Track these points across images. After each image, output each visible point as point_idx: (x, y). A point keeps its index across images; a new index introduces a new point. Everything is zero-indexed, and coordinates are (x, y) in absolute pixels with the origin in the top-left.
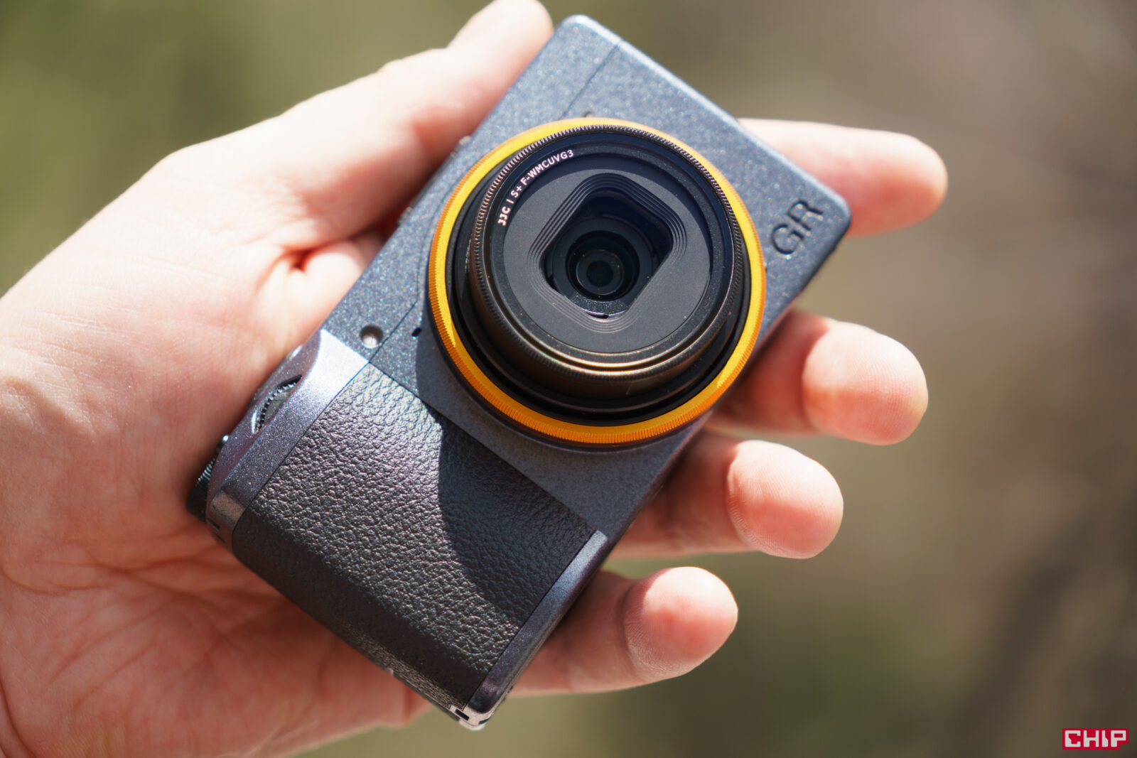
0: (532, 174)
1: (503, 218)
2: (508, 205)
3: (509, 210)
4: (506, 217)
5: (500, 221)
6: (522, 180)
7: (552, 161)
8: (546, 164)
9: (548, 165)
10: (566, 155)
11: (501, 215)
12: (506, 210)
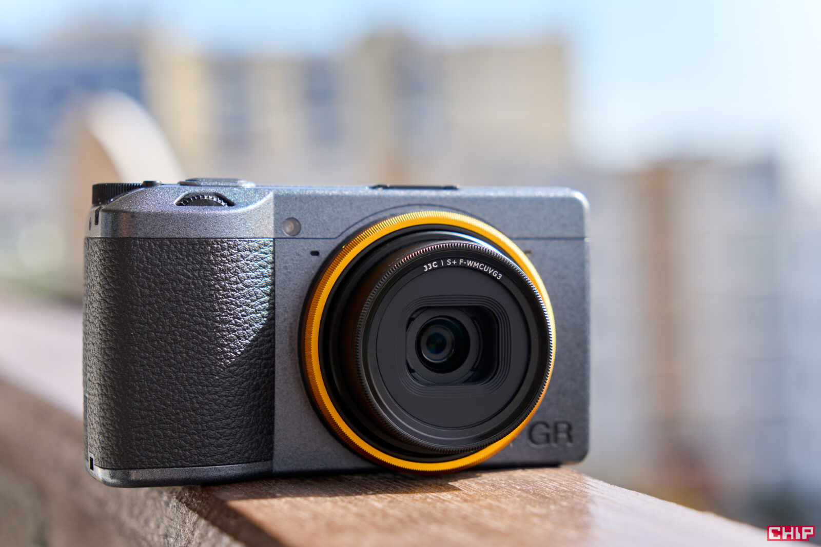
0: (470, 263)
1: (428, 267)
2: (439, 264)
3: (437, 266)
4: (431, 268)
5: (425, 266)
6: (461, 260)
7: (486, 269)
8: (482, 267)
9: (482, 269)
10: (496, 275)
11: (430, 265)
12: (435, 265)
